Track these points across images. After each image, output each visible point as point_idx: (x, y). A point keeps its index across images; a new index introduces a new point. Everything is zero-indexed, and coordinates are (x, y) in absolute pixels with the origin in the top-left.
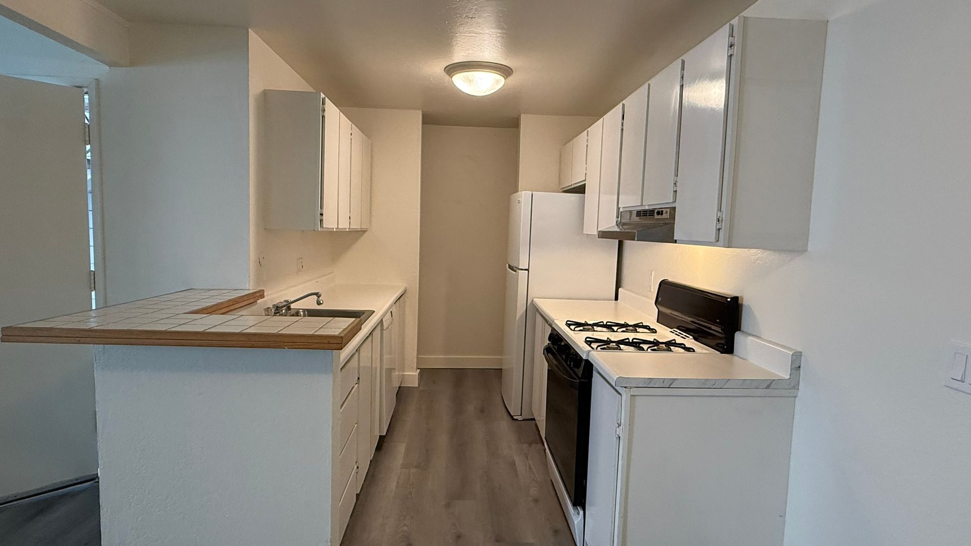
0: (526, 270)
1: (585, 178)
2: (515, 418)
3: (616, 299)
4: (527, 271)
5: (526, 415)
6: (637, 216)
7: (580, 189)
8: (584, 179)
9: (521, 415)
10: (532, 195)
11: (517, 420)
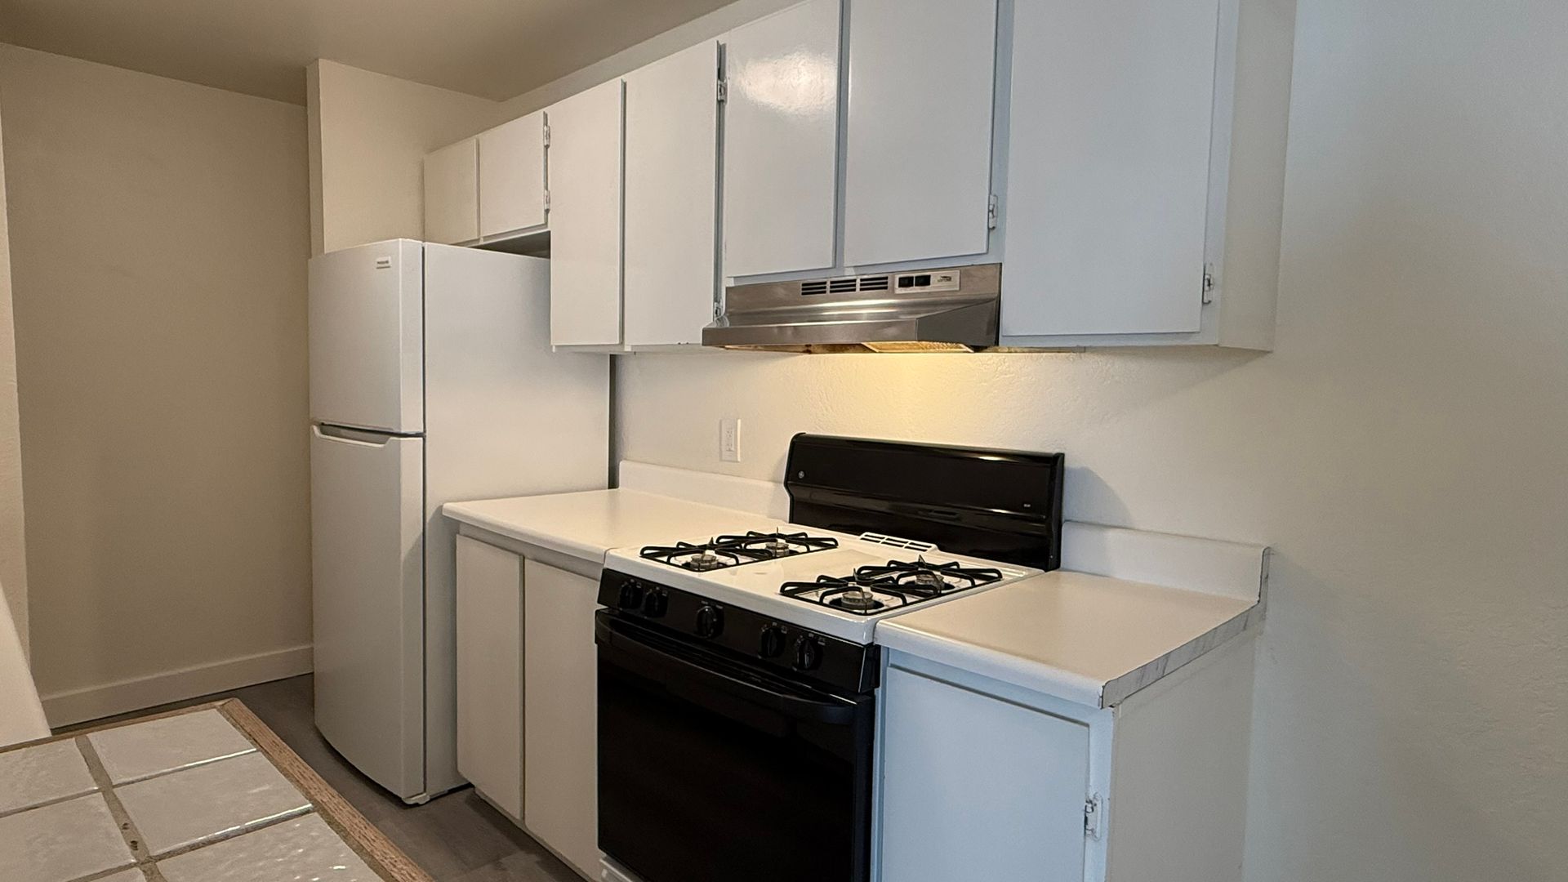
0: (417, 435)
1: (546, 219)
2: (411, 802)
3: (613, 483)
4: (421, 439)
5: (437, 786)
6: (803, 294)
7: (536, 246)
8: (543, 222)
9: (425, 791)
10: (423, 248)
11: (417, 805)
